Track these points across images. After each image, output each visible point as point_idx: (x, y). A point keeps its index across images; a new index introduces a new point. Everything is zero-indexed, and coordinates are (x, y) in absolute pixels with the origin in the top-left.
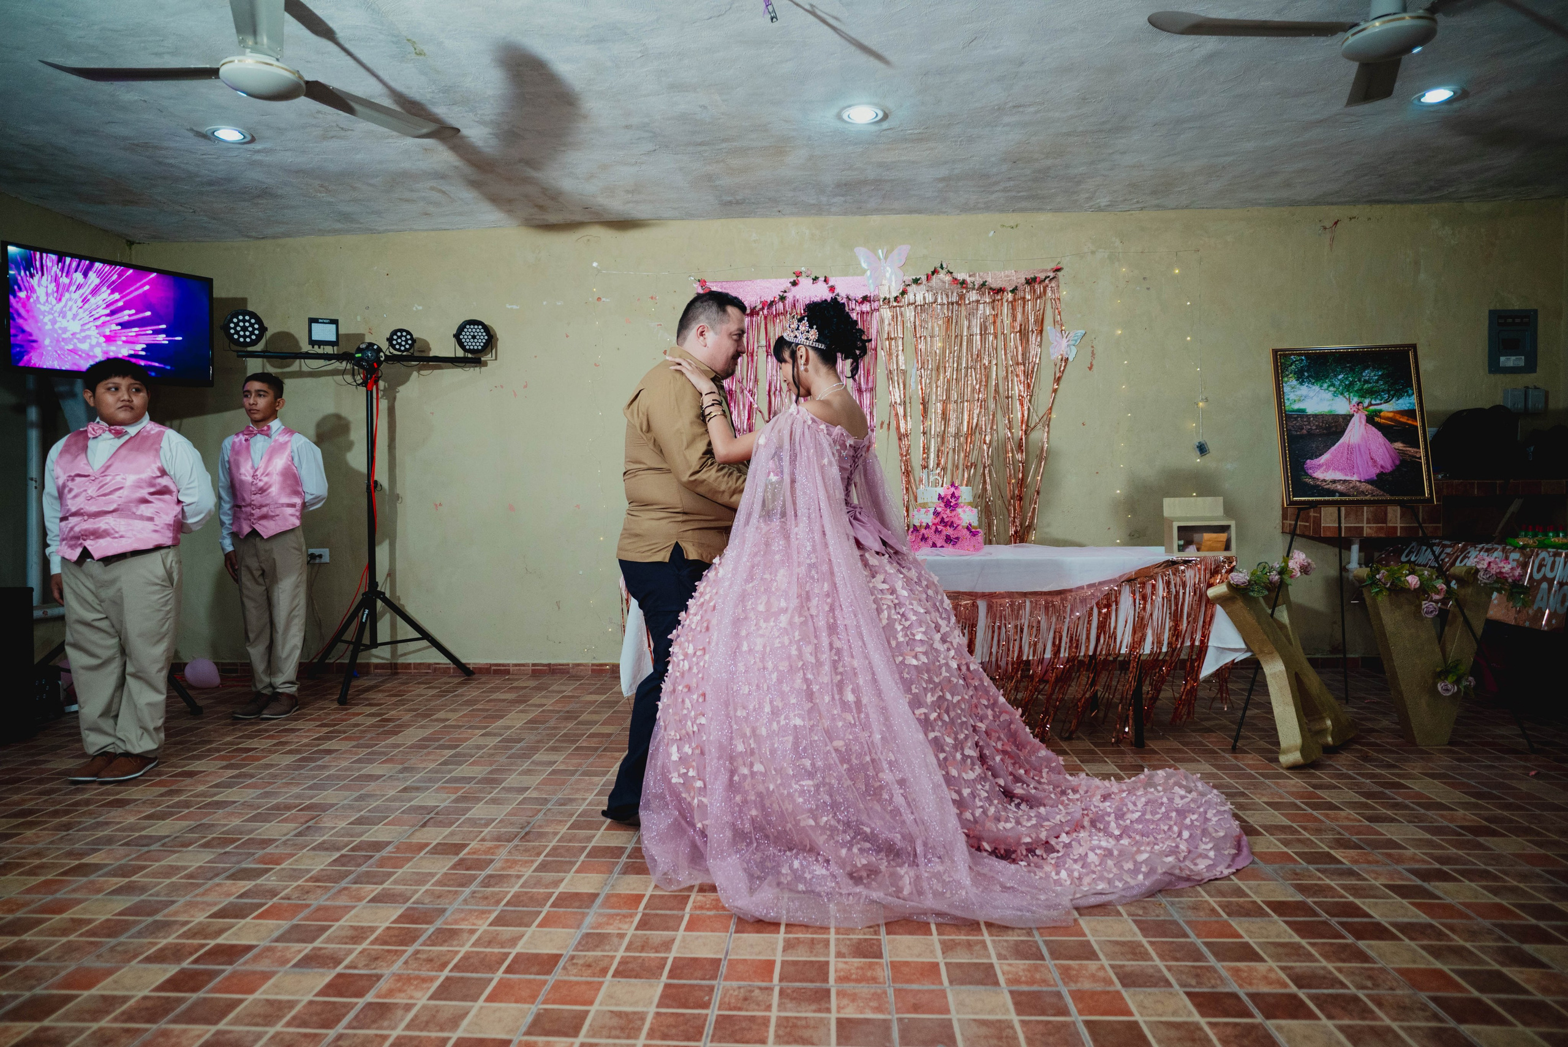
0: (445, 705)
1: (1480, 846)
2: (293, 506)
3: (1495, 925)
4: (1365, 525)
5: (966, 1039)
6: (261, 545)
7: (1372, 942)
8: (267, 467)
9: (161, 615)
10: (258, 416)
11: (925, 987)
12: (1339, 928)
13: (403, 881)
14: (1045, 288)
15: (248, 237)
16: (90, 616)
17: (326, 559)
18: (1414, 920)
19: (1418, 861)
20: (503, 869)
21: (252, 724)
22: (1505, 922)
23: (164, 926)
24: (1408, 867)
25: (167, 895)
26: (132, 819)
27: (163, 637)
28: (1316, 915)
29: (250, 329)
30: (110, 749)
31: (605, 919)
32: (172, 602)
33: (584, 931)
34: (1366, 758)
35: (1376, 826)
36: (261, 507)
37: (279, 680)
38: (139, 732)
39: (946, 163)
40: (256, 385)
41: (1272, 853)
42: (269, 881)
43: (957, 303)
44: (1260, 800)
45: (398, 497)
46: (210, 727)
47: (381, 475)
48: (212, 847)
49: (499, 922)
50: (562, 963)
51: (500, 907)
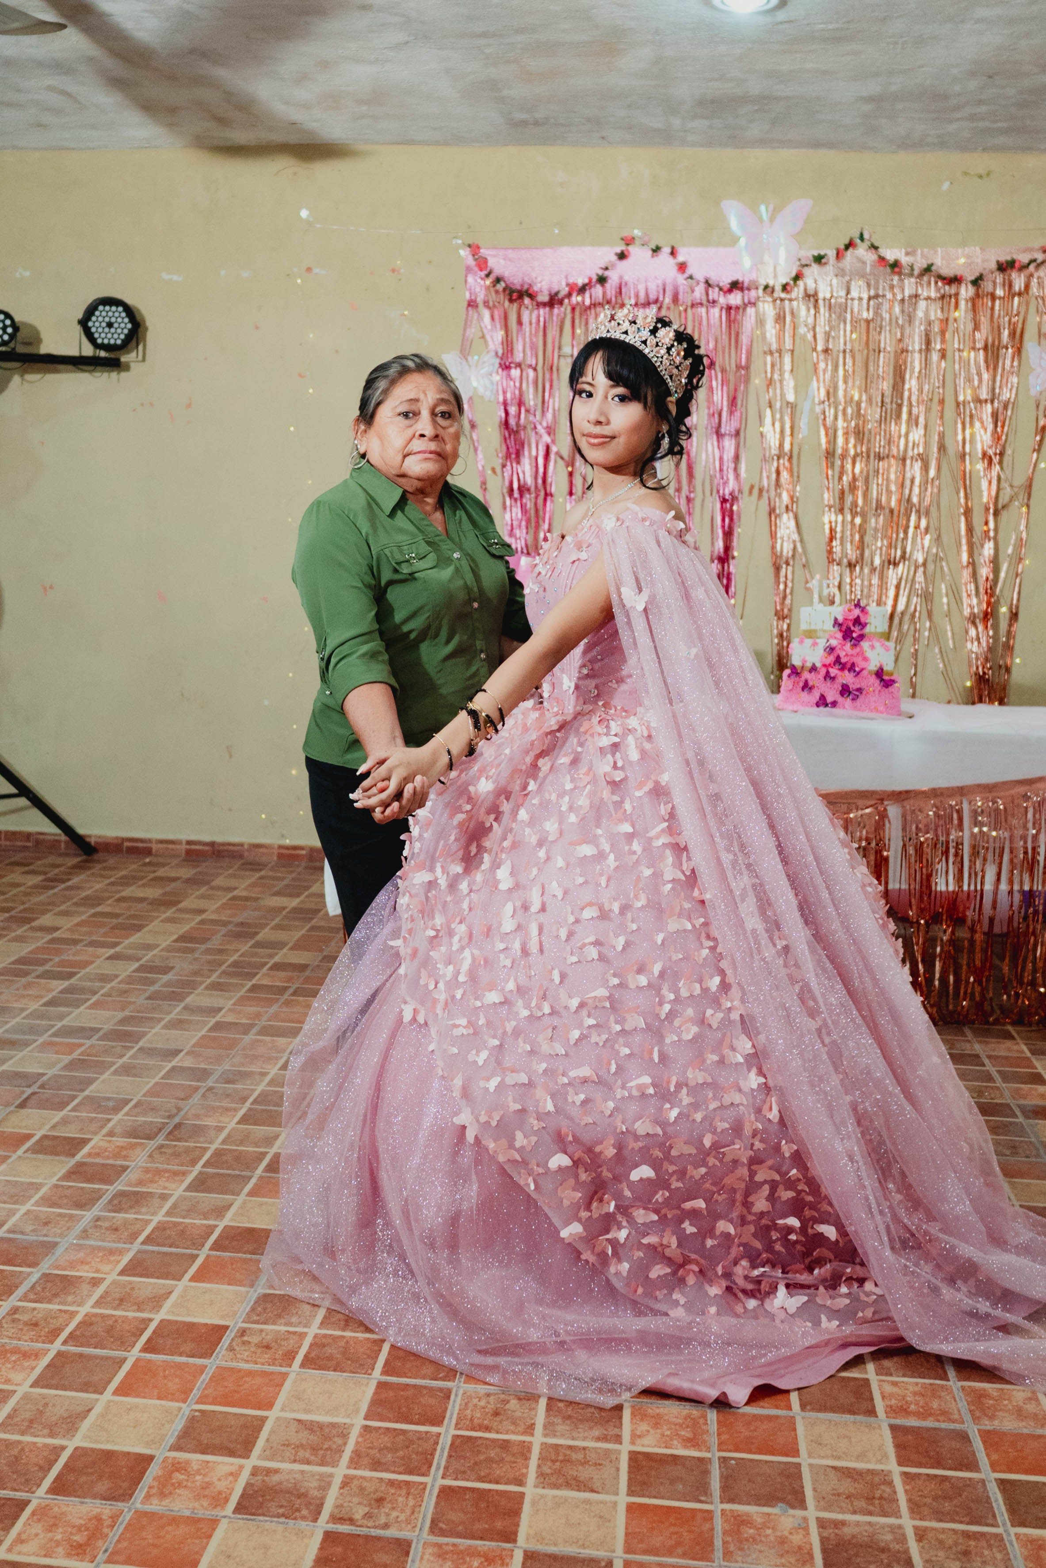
14: (1027, 279)
20: (140, 1182)
39: (877, 74)
49: (135, 1268)
50: (226, 1341)
51: (137, 1245)
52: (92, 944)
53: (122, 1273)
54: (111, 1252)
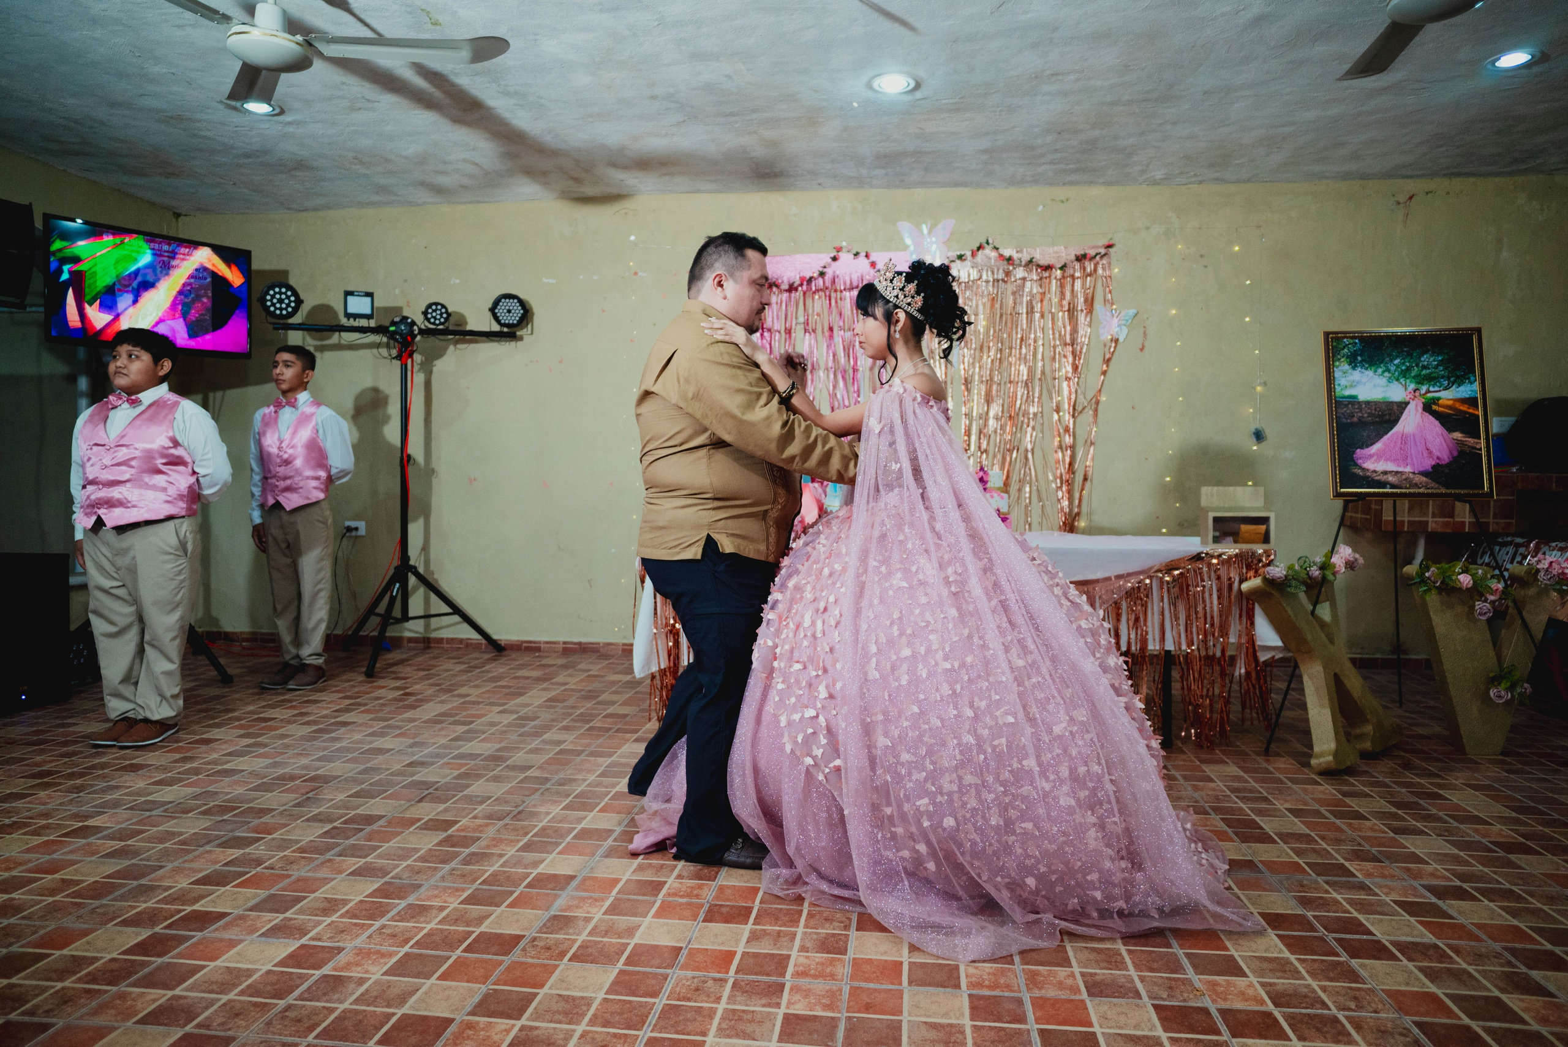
0: (470, 681)
1: (1511, 864)
2: (317, 478)
3: (1506, 949)
4: (1430, 519)
5: (911, 1042)
6: (285, 517)
7: (1366, 961)
8: (292, 439)
9: (174, 584)
10: (284, 386)
11: (883, 987)
12: (1334, 944)
13: (387, 856)
14: (1096, 265)
15: (289, 209)
16: (107, 583)
17: (362, 532)
18: (1418, 940)
19: (1438, 877)
20: (488, 847)
21: (277, 694)
22: (1517, 945)
23: (150, 889)
24: (1425, 882)
25: (158, 860)
26: (141, 784)
27: (178, 606)
28: (1313, 929)
29: (287, 301)
30: (130, 715)
31: (576, 902)
32: (186, 572)
33: (553, 913)
34: (1407, 766)
35: (1401, 839)
36: (285, 478)
37: (305, 652)
38: (159, 699)
39: (987, 134)
40: (286, 356)
41: (1282, 863)
42: (257, 850)
43: (1003, 280)
44: (1281, 805)
45: (433, 471)
46: (236, 696)
47: (415, 448)
48: (211, 815)
49: (471, 900)
50: (522, 944)
51: (476, 885)
52: (490, 704)
53: (461, 903)
54: (457, 890)
